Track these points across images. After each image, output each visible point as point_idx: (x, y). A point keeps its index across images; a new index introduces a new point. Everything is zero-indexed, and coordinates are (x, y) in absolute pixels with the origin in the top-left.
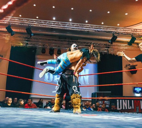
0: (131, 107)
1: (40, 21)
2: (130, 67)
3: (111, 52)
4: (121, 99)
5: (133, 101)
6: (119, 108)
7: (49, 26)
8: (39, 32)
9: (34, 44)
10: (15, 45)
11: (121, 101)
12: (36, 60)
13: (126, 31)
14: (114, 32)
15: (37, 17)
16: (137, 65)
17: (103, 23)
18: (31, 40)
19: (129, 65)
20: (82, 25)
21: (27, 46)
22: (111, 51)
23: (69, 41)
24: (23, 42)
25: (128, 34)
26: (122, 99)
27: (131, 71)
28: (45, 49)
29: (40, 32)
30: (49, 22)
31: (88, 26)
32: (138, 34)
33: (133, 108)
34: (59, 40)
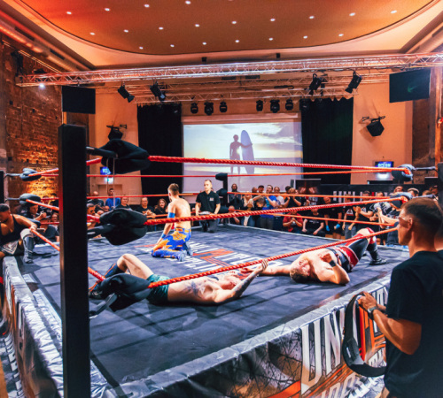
2: (370, 123)
3: (329, 94)
9: (175, 98)
10: (143, 103)
11: (340, 193)
16: (385, 117)
19: (368, 118)
21: (163, 103)
28: (196, 104)
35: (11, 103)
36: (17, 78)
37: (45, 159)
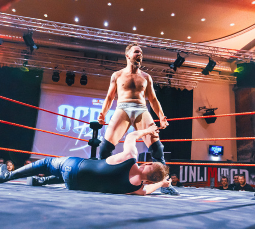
0: (202, 178)
1: (50, 24)
2: (205, 112)
3: (175, 84)
4: (186, 165)
5: (205, 168)
6: (183, 179)
7: (67, 33)
8: (48, 42)
9: (38, 65)
10: (3, 64)
11: (186, 168)
12: (42, 92)
13: (201, 50)
14: (180, 50)
15: (46, 16)
16: (217, 108)
17: (162, 33)
18: (33, 56)
20: (125, 35)
21: (25, 66)
22: (174, 82)
23: (102, 61)
24: (19, 60)
25: (203, 55)
26: (189, 166)
27: (206, 119)
28: (58, 74)
29: (50, 43)
30: (67, 26)
31: (136, 37)
32: (220, 55)
33: (205, 180)
34: (84, 59)
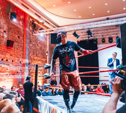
9: (94, 37)
10: (80, 40)
21: (89, 39)
24: (86, 37)
28: (104, 39)
34: (116, 28)
35: (31, 42)
36: (33, 32)
37: (41, 64)
